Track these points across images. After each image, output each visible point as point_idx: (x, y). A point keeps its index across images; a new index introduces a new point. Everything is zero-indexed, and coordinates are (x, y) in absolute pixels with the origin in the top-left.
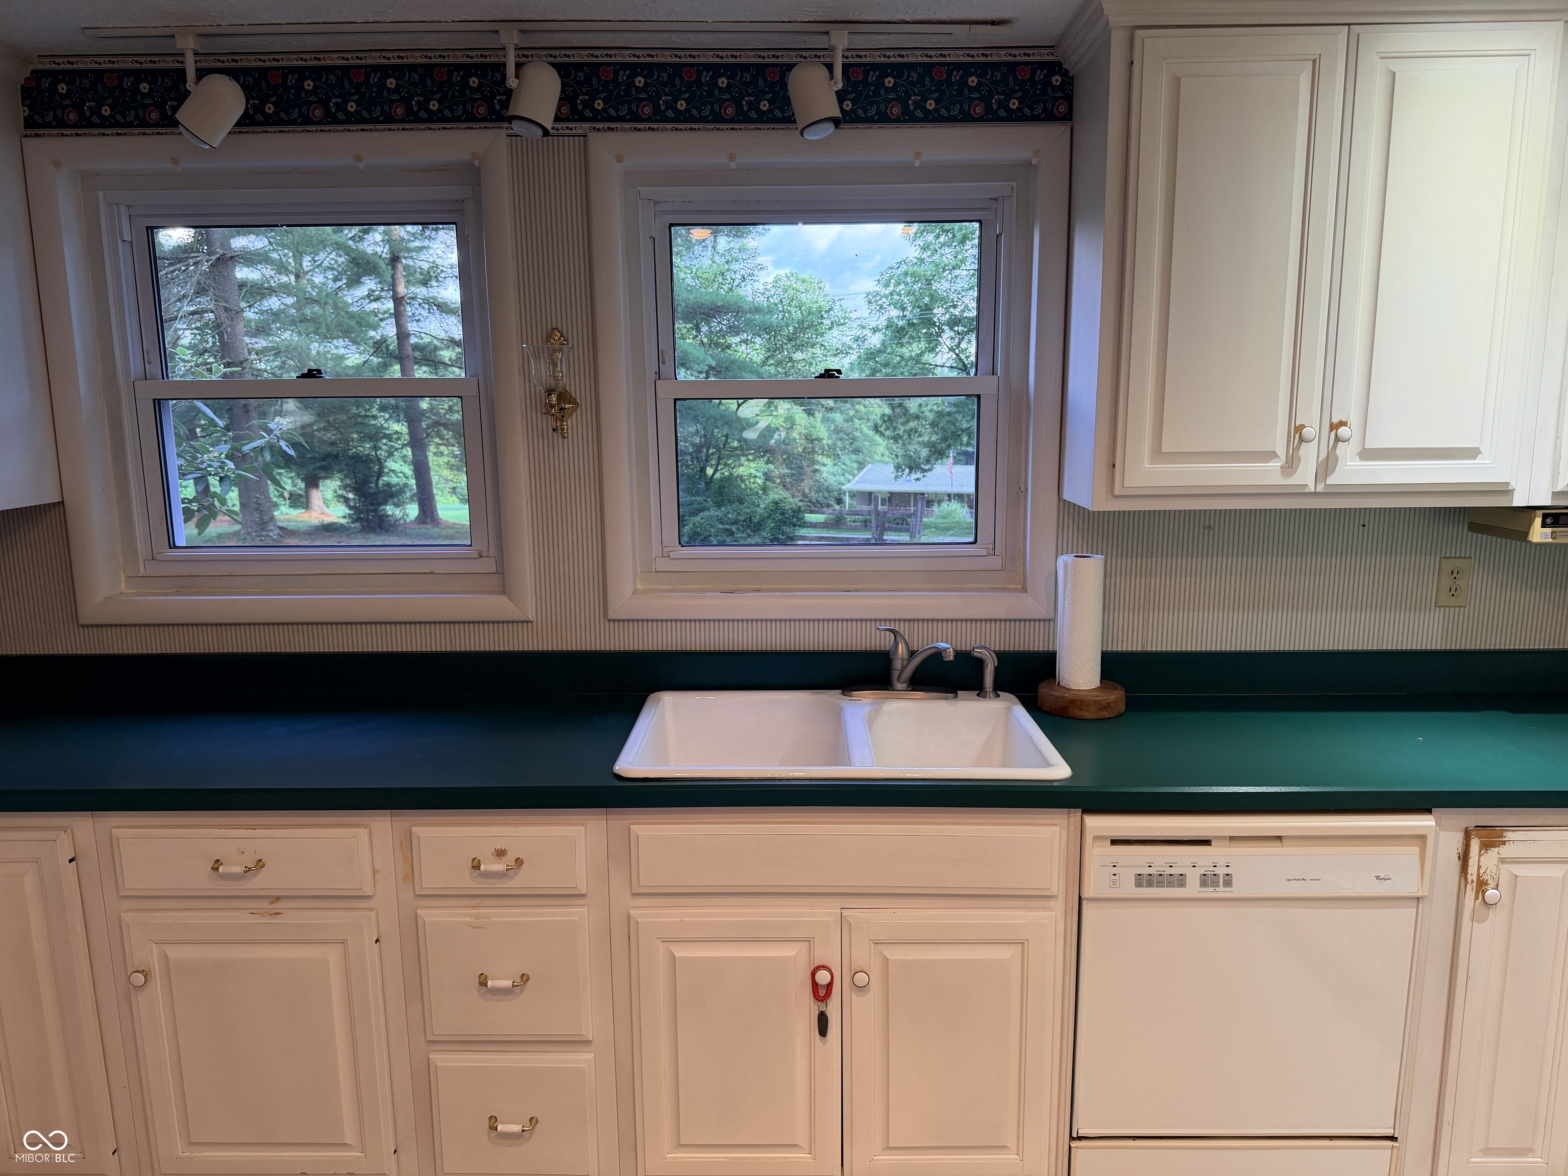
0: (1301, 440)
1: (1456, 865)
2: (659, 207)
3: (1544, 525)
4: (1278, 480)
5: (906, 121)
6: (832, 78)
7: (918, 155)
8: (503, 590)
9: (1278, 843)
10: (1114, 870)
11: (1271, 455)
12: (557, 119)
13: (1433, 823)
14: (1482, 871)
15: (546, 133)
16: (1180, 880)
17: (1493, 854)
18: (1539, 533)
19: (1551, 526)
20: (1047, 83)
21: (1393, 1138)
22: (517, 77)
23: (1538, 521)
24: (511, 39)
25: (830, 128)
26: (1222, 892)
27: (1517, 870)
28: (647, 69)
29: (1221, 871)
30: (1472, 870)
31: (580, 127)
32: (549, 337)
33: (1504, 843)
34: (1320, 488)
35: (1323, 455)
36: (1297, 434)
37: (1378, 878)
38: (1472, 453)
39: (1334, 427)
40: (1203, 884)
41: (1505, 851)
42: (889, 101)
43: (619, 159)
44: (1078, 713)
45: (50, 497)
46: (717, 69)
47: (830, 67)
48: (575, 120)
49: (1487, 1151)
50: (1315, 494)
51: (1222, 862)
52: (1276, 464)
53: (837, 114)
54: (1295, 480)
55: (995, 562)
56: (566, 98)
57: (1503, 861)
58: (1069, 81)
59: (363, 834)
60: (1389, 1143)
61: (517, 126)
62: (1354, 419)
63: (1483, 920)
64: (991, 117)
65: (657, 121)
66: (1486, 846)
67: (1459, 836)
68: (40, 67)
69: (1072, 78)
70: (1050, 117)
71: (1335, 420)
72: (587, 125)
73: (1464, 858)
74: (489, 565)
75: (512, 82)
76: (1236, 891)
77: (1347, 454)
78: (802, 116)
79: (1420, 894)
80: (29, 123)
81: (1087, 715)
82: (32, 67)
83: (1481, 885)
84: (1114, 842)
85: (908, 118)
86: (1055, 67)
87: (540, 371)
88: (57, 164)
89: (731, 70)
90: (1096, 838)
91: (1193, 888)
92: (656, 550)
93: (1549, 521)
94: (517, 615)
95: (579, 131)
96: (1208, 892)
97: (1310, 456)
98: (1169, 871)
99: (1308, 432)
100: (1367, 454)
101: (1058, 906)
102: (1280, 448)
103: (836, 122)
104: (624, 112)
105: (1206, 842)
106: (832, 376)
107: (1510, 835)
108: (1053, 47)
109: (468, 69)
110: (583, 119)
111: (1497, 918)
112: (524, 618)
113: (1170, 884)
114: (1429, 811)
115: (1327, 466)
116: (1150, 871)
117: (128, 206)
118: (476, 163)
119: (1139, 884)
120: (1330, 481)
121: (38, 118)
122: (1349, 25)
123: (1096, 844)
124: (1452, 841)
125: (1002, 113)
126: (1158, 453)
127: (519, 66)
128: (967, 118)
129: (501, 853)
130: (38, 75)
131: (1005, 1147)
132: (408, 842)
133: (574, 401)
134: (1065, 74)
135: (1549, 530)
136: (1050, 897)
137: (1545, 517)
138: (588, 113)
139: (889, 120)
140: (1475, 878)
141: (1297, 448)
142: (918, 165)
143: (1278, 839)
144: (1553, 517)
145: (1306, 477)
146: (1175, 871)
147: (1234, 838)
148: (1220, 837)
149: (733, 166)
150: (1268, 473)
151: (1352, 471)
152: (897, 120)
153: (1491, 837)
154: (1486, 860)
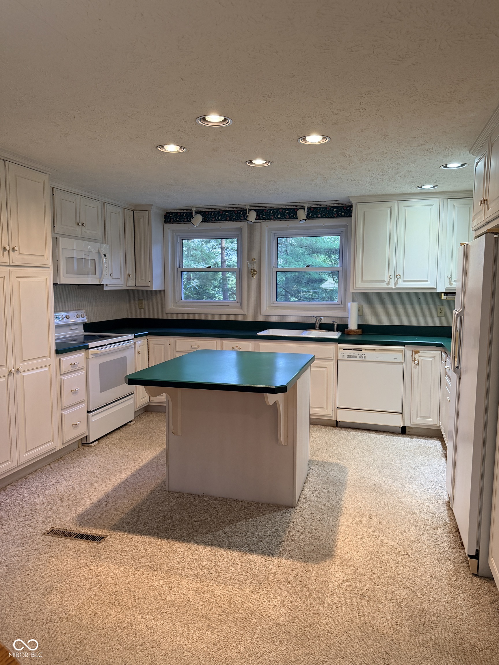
2: (275, 234)
3: (444, 296)
4: (386, 286)
5: (322, 218)
6: (305, 212)
7: (324, 224)
8: (241, 309)
9: (375, 351)
10: (344, 354)
11: (385, 281)
12: (256, 219)
13: (405, 348)
14: (415, 358)
15: (253, 223)
16: (356, 357)
17: (417, 354)
18: (443, 297)
19: (446, 296)
21: (402, 413)
22: (249, 213)
23: (443, 295)
24: (248, 208)
25: (304, 221)
26: (363, 359)
27: (423, 359)
28: (273, 210)
29: (363, 356)
30: (413, 358)
31: (260, 221)
32: (253, 260)
33: (419, 353)
35: (395, 281)
36: (389, 278)
37: (394, 358)
38: (426, 281)
40: (360, 358)
41: (419, 354)
42: (318, 214)
43: (267, 226)
44: (350, 333)
45: (162, 288)
46: (286, 209)
47: (304, 209)
48: (259, 220)
49: (421, 417)
50: (394, 289)
51: (364, 354)
52: (386, 283)
53: (306, 218)
54: (390, 286)
55: (342, 306)
56: (258, 215)
57: (419, 356)
59: (215, 342)
60: (401, 414)
61: (248, 222)
62: (401, 274)
63: (416, 368)
64: (338, 216)
65: (274, 219)
66: (416, 353)
67: (410, 351)
68: (168, 212)
70: (350, 216)
71: (397, 275)
72: (261, 220)
73: (412, 356)
74: (239, 304)
75: (248, 214)
76: (366, 359)
77: (400, 281)
78: (299, 219)
79: (404, 362)
80: (165, 222)
81: (352, 334)
82: (166, 212)
83: (415, 361)
84: (344, 349)
85: (322, 217)
87: (250, 266)
88: (169, 229)
89: (288, 209)
90: (340, 348)
91: (358, 359)
92: (271, 302)
94: (243, 313)
95: (260, 222)
96: (361, 359)
97: (392, 282)
99: (392, 277)
100: (404, 281)
101: (334, 361)
102: (386, 280)
103: (306, 220)
104: (268, 218)
105: (361, 350)
106: (309, 267)
107: (420, 351)
109: (240, 211)
110: (261, 219)
111: (419, 367)
112: (245, 314)
113: (354, 357)
114: (403, 346)
115: (396, 283)
116: (350, 355)
117: (179, 236)
118: (241, 228)
119: (348, 357)
120: (396, 286)
121: (166, 221)
124: (408, 353)
125: (341, 216)
126: (362, 281)
127: (250, 210)
128: (334, 217)
129: (237, 347)
130: (167, 213)
131: (324, 408)
132: (222, 344)
133: (256, 272)
135: (445, 297)
136: (332, 359)
137: (444, 294)
138: (262, 218)
139: (318, 218)
140: (414, 359)
141: (390, 280)
142: (324, 226)
143: (375, 350)
144: (446, 294)
145: (392, 285)
146: (355, 355)
147: (366, 349)
148: (364, 349)
149: (288, 227)
150: (384, 285)
151: (401, 284)
152: (320, 218)
153: (416, 352)
154: (416, 356)
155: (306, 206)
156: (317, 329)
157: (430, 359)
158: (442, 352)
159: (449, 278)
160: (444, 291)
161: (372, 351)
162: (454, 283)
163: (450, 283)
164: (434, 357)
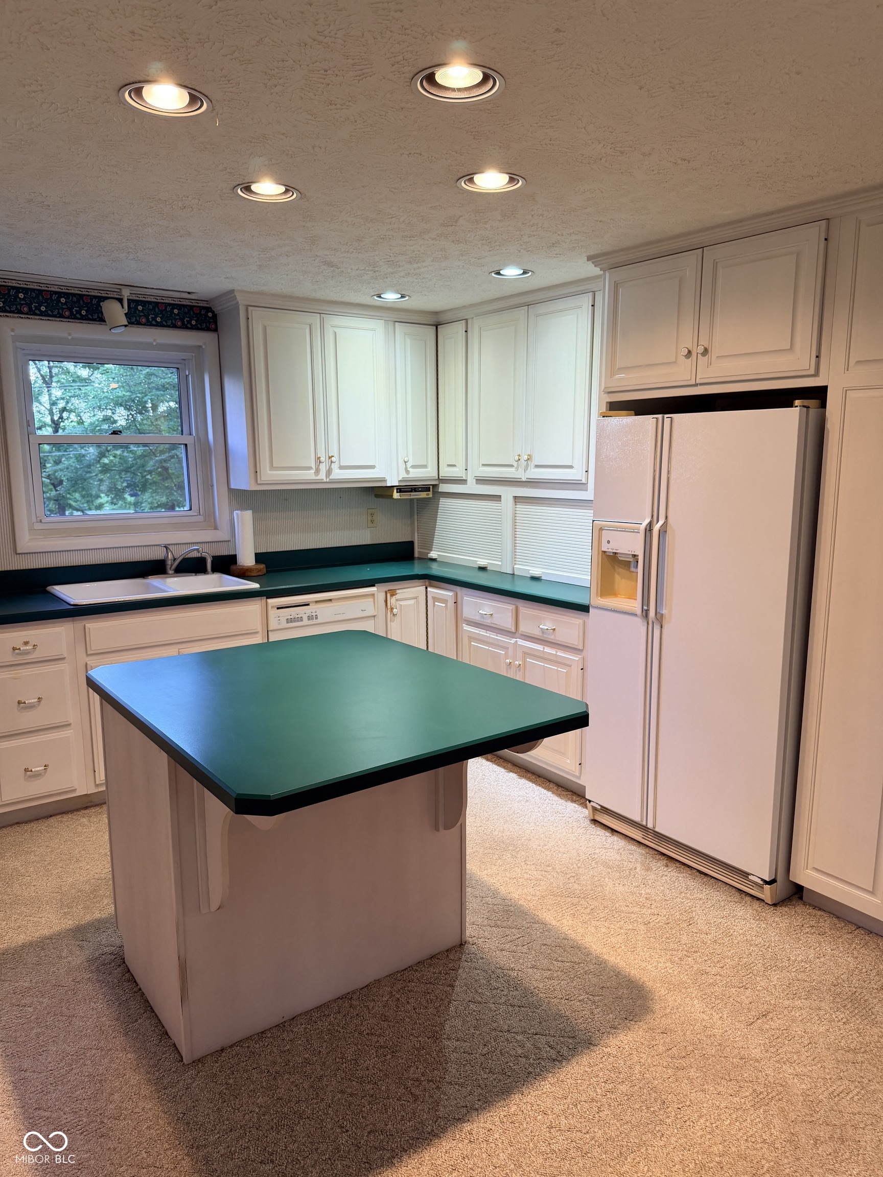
0: (320, 462)
1: (384, 604)
2: (26, 353)
3: (397, 492)
4: (313, 477)
5: (150, 326)
6: (123, 307)
9: (330, 602)
10: (279, 618)
11: (310, 468)
13: (376, 589)
14: (391, 605)
16: (301, 619)
17: (394, 598)
18: (396, 495)
19: (399, 492)
20: (206, 315)
23: (395, 491)
25: (122, 329)
26: (315, 621)
27: (402, 603)
28: (25, 291)
29: (314, 614)
30: (389, 604)
33: (396, 594)
34: (328, 480)
35: (327, 468)
36: (318, 460)
37: (362, 610)
38: (373, 467)
39: (330, 458)
40: (309, 619)
41: (397, 597)
42: (140, 316)
46: (60, 294)
50: (326, 482)
51: (314, 611)
52: (313, 471)
53: (126, 322)
54: (318, 477)
55: (201, 518)
57: (397, 600)
58: (215, 316)
62: (336, 455)
63: (394, 621)
64: (184, 327)
65: (31, 314)
66: (392, 595)
67: (384, 594)
69: (216, 314)
70: (208, 329)
71: (330, 455)
73: (386, 601)
76: (320, 620)
77: (335, 467)
78: (110, 323)
79: (374, 614)
83: (392, 609)
84: (278, 608)
85: (149, 324)
86: (209, 309)
89: (68, 295)
90: (272, 607)
91: (305, 621)
92: (34, 519)
93: (398, 491)
96: (311, 622)
97: (323, 468)
98: (297, 616)
99: (322, 459)
100: (341, 468)
101: (260, 635)
102: (314, 467)
103: (125, 326)
104: (13, 309)
105: (308, 605)
106: (117, 434)
107: (398, 592)
108: (207, 301)
111: (397, 619)
113: (298, 621)
114: (374, 586)
115: (329, 472)
116: (291, 617)
119: (287, 622)
120: (330, 478)
122: (320, 313)
123: (273, 609)
124: (381, 596)
126: (272, 467)
128: (174, 326)
129: (26, 643)
134: (213, 312)
135: (399, 494)
136: (257, 633)
137: (397, 489)
139: (141, 324)
140: (390, 607)
141: (319, 466)
142: (155, 344)
143: (330, 600)
144: (400, 490)
145: (322, 476)
146: (299, 616)
147: (317, 602)
148: (312, 602)
149: (70, 337)
150: (310, 475)
151: (338, 474)
152: (145, 325)
153: (393, 593)
154: (392, 601)
155: (126, 294)
156: (171, 572)
157: (412, 602)
158: (426, 588)
159: (405, 462)
160: (398, 485)
161: (325, 603)
162: (411, 470)
163: (407, 472)
164: (416, 598)
